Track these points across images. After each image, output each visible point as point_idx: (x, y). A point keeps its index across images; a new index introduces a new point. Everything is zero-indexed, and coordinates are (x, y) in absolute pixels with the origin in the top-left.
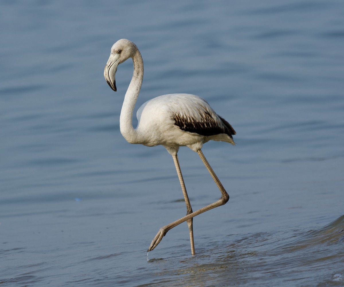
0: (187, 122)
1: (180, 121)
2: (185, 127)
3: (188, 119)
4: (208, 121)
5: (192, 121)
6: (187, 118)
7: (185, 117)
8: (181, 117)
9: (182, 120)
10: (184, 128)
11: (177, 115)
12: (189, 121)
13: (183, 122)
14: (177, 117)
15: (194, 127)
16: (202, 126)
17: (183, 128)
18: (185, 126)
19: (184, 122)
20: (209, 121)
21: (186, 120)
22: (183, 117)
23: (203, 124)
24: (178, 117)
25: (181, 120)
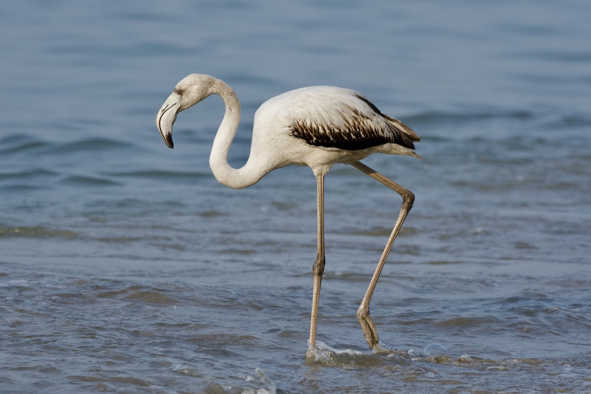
0: (319, 133)
1: (305, 131)
2: (315, 141)
3: (320, 128)
4: (358, 130)
5: (327, 131)
6: (318, 127)
7: (314, 126)
8: (308, 125)
9: (309, 131)
10: (313, 142)
11: (301, 123)
12: (321, 131)
13: (311, 134)
14: (300, 126)
15: (332, 139)
16: (346, 138)
17: (311, 141)
18: (315, 139)
19: (313, 133)
20: (361, 128)
21: (317, 131)
22: (311, 127)
23: (348, 135)
24: (303, 127)
25: (307, 131)
